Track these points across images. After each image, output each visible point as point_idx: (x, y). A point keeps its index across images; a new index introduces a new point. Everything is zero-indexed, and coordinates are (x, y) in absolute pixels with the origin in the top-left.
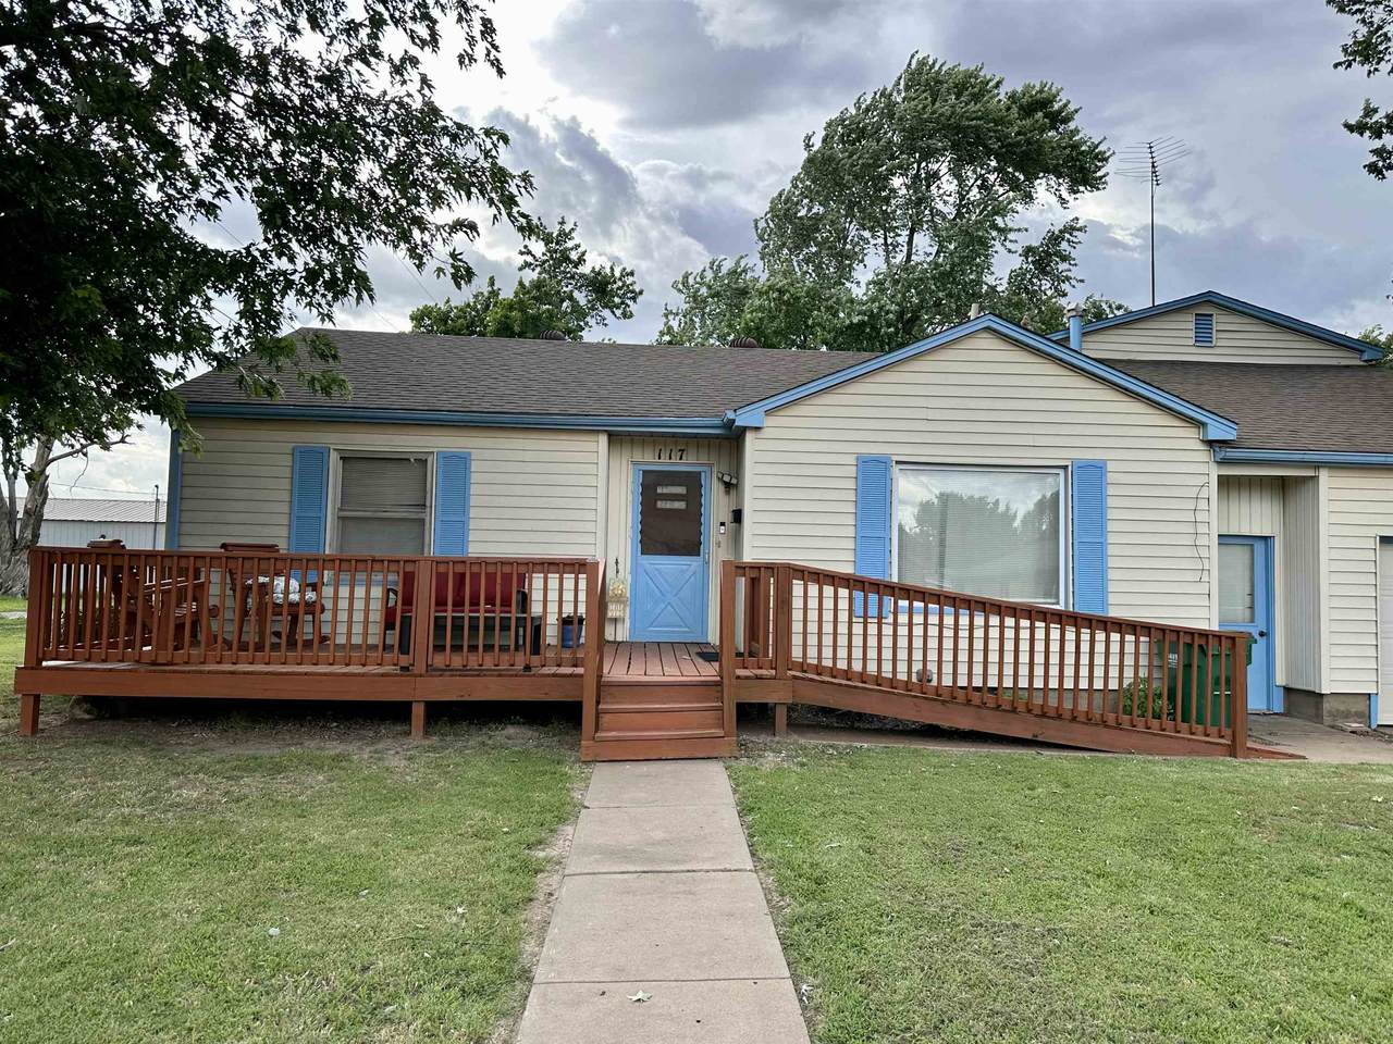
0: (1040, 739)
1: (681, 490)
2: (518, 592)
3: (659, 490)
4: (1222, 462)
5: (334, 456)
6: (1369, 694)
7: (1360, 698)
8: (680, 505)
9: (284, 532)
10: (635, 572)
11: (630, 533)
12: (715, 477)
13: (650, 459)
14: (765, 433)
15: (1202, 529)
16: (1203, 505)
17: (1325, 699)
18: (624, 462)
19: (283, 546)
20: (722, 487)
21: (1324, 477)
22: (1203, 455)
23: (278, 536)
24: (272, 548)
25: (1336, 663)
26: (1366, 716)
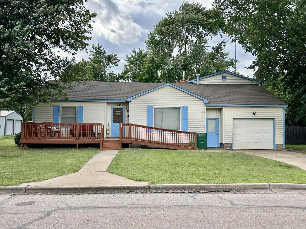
0: (167, 148)
1: (120, 111)
2: (92, 129)
3: (116, 111)
4: (206, 106)
5: (60, 107)
6: (231, 144)
7: (230, 144)
8: (120, 114)
9: (52, 120)
10: (112, 126)
11: (111, 119)
12: (125, 110)
13: (114, 106)
14: (132, 102)
15: (203, 117)
16: (203, 113)
17: (224, 144)
18: (110, 107)
19: (52, 122)
20: (127, 111)
21: (224, 108)
22: (204, 105)
23: (51, 120)
24: (51, 122)
25: (226, 139)
26: (231, 147)
